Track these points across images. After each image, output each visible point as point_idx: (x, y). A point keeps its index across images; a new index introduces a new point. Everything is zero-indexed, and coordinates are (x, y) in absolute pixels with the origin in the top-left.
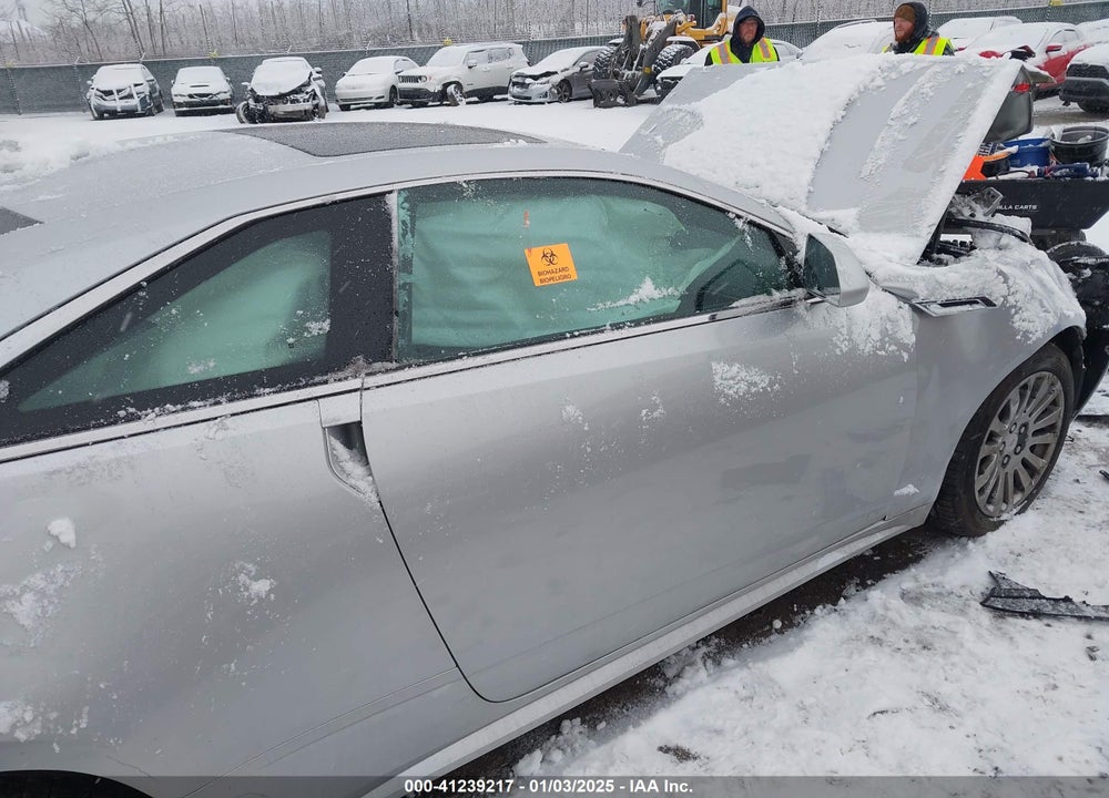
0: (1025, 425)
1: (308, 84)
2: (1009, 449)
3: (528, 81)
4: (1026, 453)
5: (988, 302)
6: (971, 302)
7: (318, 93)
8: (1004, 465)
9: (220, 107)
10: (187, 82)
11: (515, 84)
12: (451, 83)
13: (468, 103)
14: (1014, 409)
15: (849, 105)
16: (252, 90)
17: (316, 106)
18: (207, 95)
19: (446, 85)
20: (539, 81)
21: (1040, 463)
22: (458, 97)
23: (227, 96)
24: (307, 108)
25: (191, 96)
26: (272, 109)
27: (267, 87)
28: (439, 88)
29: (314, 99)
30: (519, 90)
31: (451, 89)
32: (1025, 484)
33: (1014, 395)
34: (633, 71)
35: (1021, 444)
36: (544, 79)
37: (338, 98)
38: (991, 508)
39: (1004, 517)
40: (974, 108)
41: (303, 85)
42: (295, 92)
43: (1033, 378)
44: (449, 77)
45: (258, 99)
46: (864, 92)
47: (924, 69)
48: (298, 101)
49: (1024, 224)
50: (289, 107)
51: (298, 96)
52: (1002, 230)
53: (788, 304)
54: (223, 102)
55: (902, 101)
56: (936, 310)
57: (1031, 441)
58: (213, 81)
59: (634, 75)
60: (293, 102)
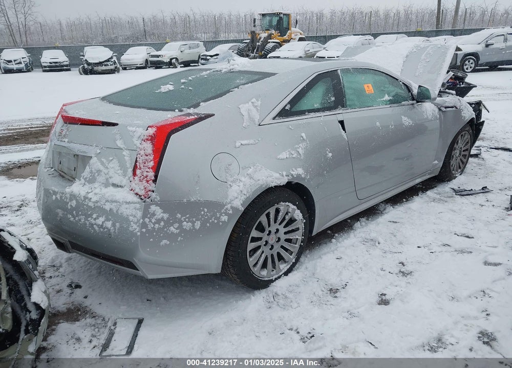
0: (461, 148)
1: (112, 58)
2: (458, 155)
3: (208, 58)
4: (461, 157)
5: (456, 108)
6: (452, 107)
7: (117, 62)
8: (456, 160)
9: (65, 68)
10: (48, 57)
11: (202, 59)
12: (174, 58)
13: (181, 67)
14: (459, 141)
15: (407, 56)
16: (86, 60)
17: (116, 67)
18: (57, 63)
19: (171, 59)
20: (213, 58)
21: (465, 160)
22: (177, 64)
23: (67, 63)
24: (112, 68)
25: (50, 63)
26: (96, 68)
27: (93, 59)
28: (169, 60)
29: (115, 64)
30: (204, 61)
31: (174, 61)
32: (461, 166)
33: (460, 137)
34: (255, 54)
35: (460, 154)
36: (215, 57)
37: (122, 64)
38: (454, 172)
39: (457, 175)
40: (446, 56)
41: (110, 58)
42: (106, 61)
43: (464, 132)
44: (172, 56)
45: (89, 64)
46: (411, 53)
47: (428, 46)
48: (108, 65)
49: (454, 92)
50: (104, 68)
51: (108, 63)
52: (449, 93)
53: (413, 104)
54: (67, 66)
55: (423, 55)
56: (444, 109)
57: (463, 153)
58: (61, 57)
59: (255, 56)
60: (105, 65)
